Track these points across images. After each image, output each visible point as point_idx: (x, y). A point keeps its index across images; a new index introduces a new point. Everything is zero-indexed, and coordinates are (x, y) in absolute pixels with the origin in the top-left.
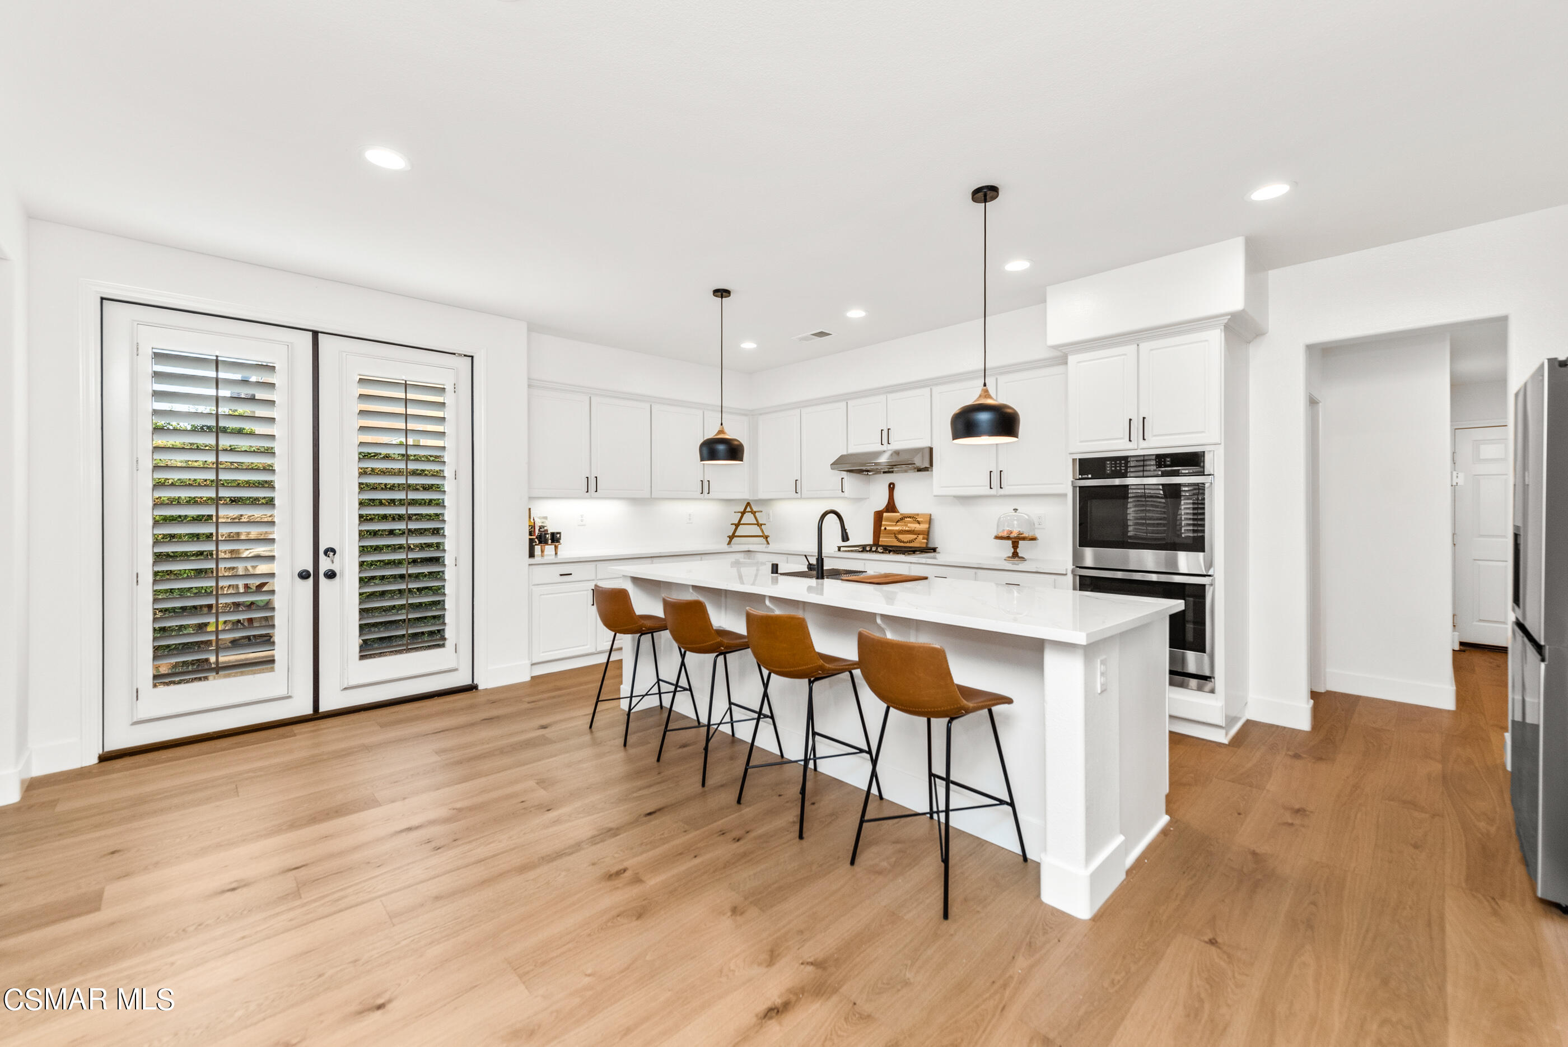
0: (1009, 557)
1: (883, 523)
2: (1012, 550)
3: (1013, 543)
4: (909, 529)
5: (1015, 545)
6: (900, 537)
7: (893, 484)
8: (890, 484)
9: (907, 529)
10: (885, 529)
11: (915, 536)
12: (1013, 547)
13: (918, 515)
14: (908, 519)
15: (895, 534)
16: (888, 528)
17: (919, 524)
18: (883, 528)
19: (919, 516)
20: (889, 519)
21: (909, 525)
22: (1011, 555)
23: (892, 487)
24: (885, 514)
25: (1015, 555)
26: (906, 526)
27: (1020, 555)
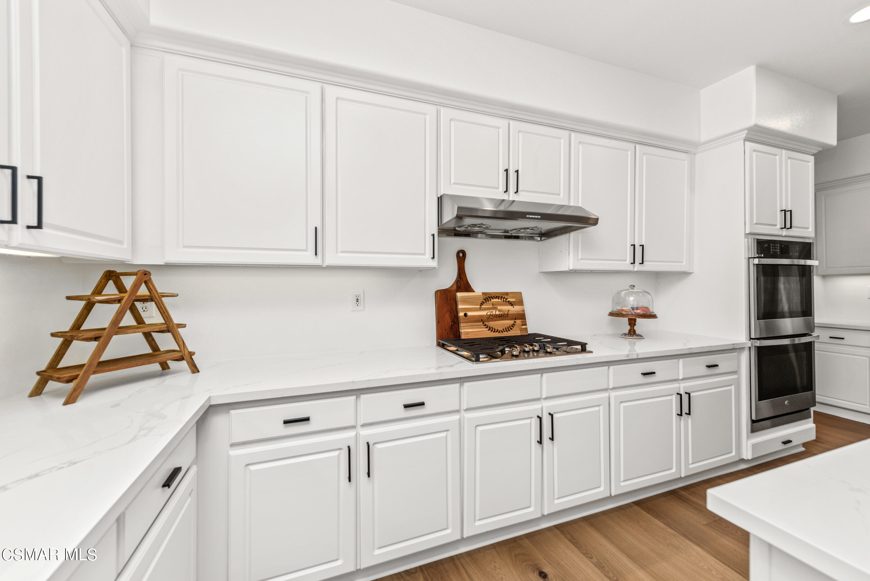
0: (625, 334)
1: (460, 307)
2: (629, 327)
3: (630, 320)
4: (500, 313)
5: (632, 323)
6: (491, 324)
7: (463, 252)
8: (458, 253)
9: (497, 313)
10: (466, 315)
11: (511, 322)
12: (630, 324)
13: (507, 294)
14: (495, 300)
15: (482, 320)
16: (469, 314)
17: (512, 305)
18: (461, 314)
19: (509, 295)
20: (465, 301)
21: (499, 307)
22: (627, 332)
23: (461, 256)
24: (459, 295)
25: (632, 333)
26: (496, 308)
27: (637, 332)
